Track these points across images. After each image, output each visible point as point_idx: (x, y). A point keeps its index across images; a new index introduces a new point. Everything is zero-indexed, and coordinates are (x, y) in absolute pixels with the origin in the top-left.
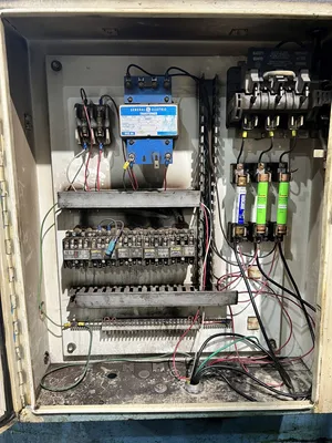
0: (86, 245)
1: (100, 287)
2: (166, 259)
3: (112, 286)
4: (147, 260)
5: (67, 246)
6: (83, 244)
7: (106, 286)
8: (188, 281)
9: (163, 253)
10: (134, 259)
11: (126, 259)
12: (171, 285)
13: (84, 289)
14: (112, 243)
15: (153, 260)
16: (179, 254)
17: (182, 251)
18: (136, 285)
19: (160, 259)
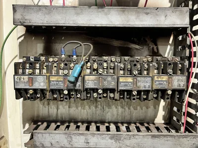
0: (44, 71)
1: (63, 122)
2: (147, 92)
3: (76, 122)
4: (122, 92)
5: (20, 71)
6: (41, 69)
7: (70, 122)
8: (160, 120)
9: (144, 83)
10: (105, 90)
11: (95, 90)
12: (142, 124)
13: (45, 124)
14: (78, 69)
15: (129, 92)
16: (165, 86)
17: (169, 82)
18: (103, 122)
19: (139, 92)
